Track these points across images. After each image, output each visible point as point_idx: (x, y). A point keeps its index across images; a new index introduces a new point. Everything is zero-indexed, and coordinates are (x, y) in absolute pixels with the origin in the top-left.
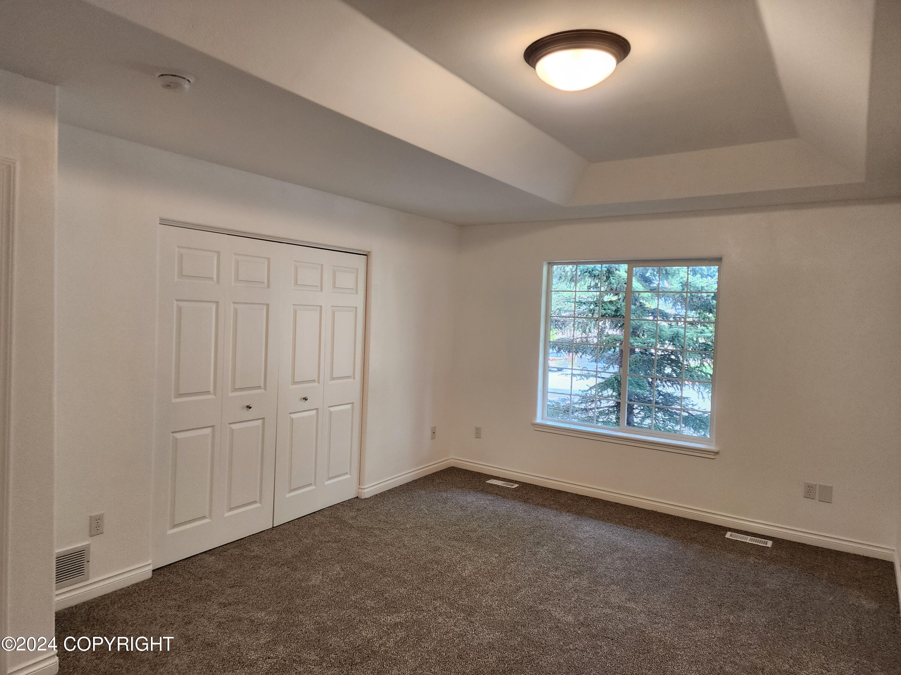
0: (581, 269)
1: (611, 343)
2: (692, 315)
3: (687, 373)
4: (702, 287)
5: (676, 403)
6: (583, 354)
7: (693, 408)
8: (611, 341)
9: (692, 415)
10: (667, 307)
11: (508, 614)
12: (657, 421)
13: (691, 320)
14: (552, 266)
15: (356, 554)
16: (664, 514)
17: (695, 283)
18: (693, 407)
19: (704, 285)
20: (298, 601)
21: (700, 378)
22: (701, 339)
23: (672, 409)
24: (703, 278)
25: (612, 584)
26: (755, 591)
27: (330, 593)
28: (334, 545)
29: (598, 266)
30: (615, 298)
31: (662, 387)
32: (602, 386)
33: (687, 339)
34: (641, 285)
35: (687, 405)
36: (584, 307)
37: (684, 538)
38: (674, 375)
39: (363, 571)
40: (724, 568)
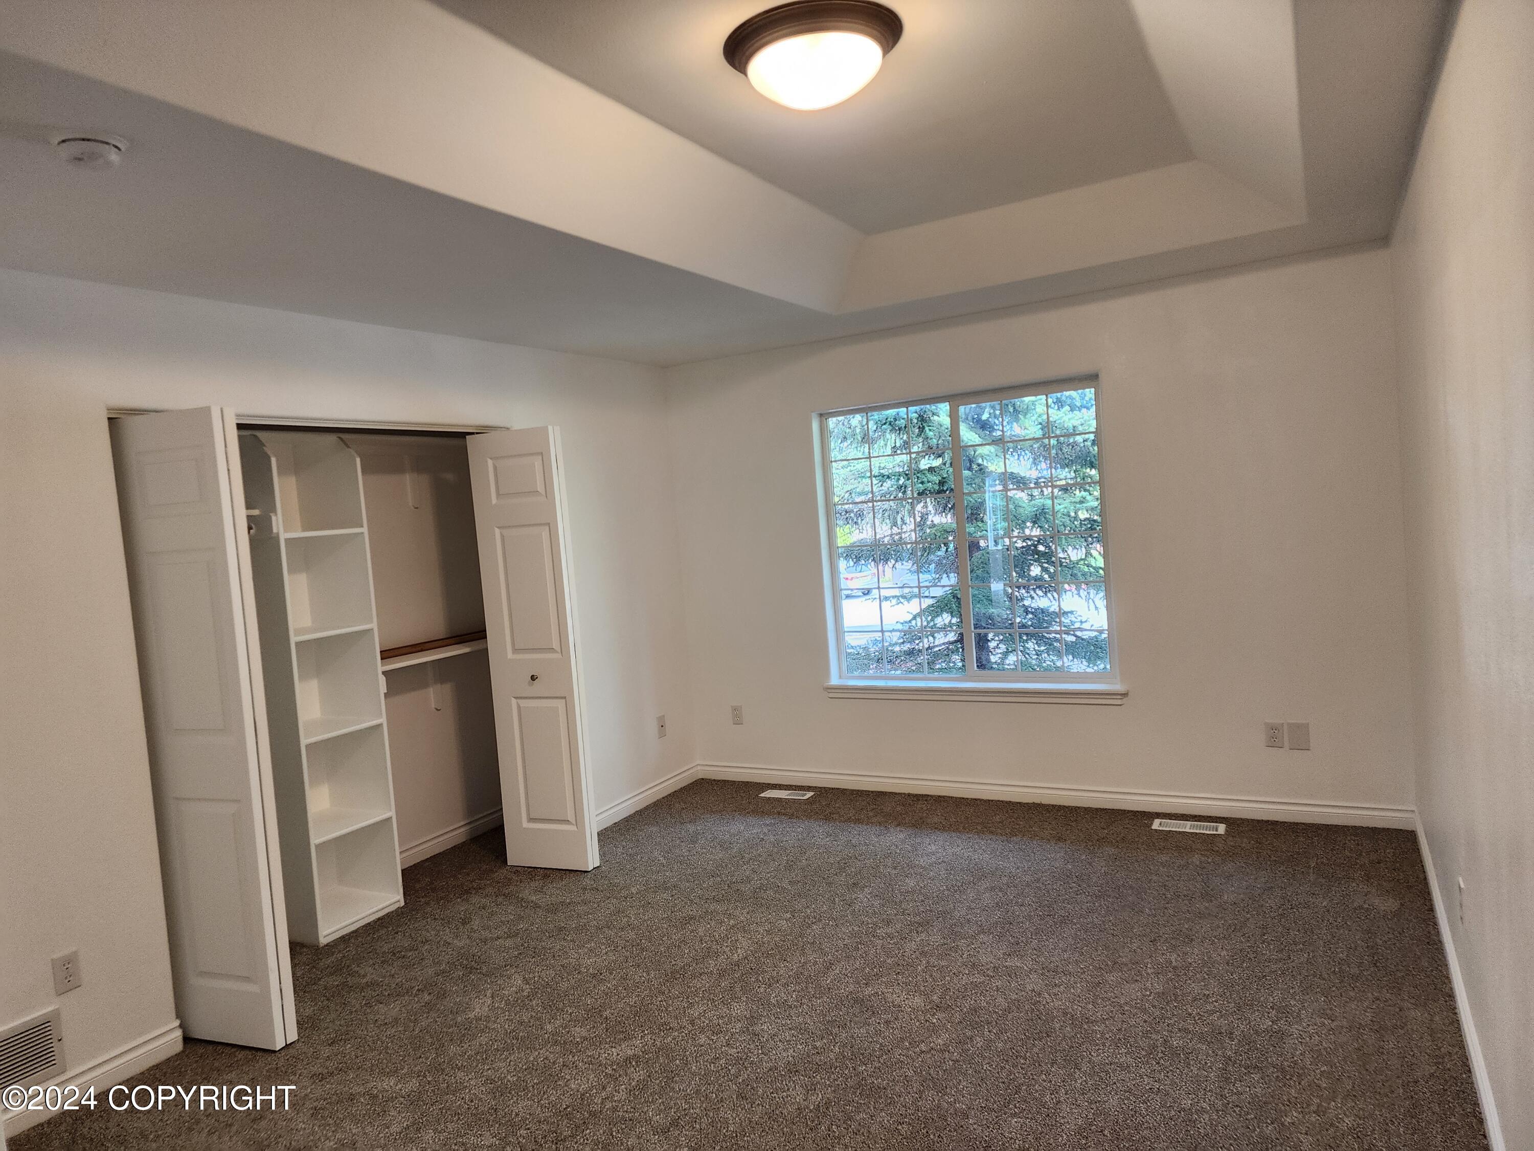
0: (875, 419)
1: (939, 537)
2: (1065, 475)
3: (1066, 572)
4: (1074, 427)
5: (1053, 623)
6: (896, 561)
7: (1081, 627)
8: (939, 534)
9: (1083, 639)
10: (1021, 466)
11: (816, 1010)
12: (1027, 656)
13: (1063, 482)
14: (826, 419)
15: (549, 951)
16: (1053, 805)
17: (1062, 421)
18: (1081, 625)
19: (1076, 423)
20: (453, 1049)
21: (1088, 577)
22: (1082, 513)
23: (1050, 634)
24: (1075, 412)
25: (979, 933)
26: (1206, 908)
27: (509, 1026)
28: (509, 943)
29: (903, 411)
30: (937, 463)
31: (1030, 599)
32: (932, 611)
33: (1060, 515)
34: (977, 436)
35: (1073, 623)
36: (888, 484)
37: (1089, 840)
38: (1046, 576)
39: (563, 978)
40: (1155, 878)
